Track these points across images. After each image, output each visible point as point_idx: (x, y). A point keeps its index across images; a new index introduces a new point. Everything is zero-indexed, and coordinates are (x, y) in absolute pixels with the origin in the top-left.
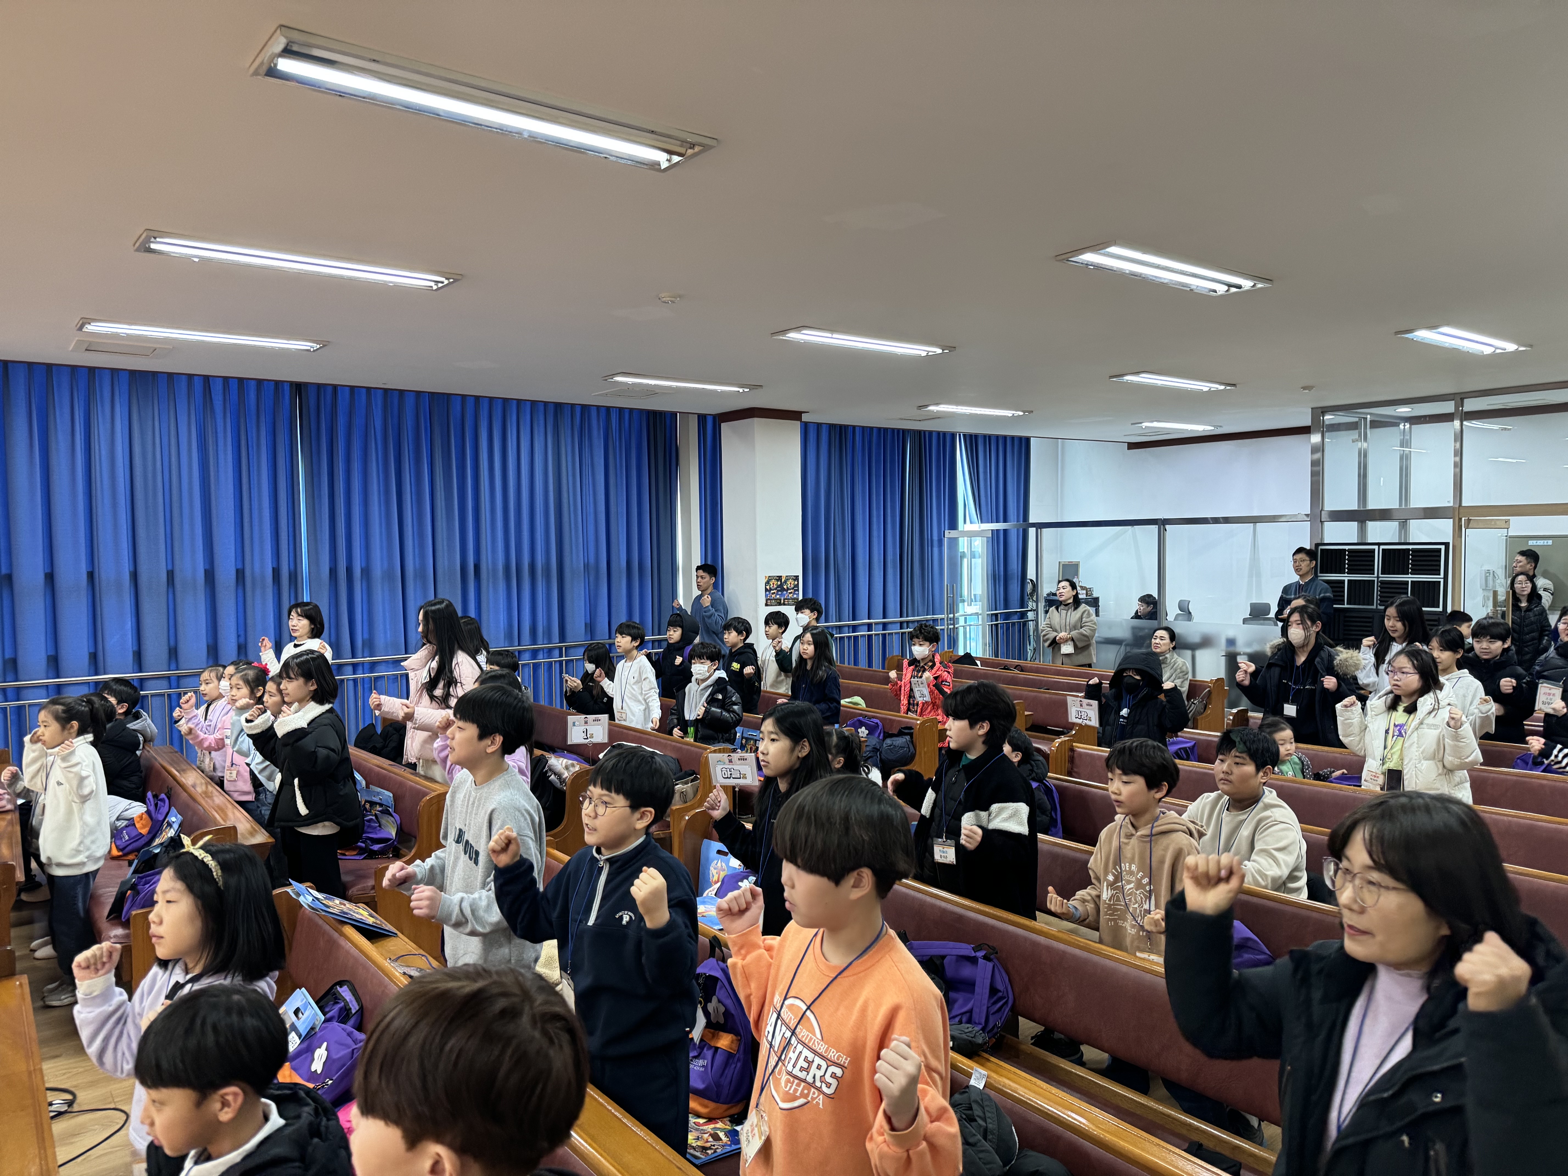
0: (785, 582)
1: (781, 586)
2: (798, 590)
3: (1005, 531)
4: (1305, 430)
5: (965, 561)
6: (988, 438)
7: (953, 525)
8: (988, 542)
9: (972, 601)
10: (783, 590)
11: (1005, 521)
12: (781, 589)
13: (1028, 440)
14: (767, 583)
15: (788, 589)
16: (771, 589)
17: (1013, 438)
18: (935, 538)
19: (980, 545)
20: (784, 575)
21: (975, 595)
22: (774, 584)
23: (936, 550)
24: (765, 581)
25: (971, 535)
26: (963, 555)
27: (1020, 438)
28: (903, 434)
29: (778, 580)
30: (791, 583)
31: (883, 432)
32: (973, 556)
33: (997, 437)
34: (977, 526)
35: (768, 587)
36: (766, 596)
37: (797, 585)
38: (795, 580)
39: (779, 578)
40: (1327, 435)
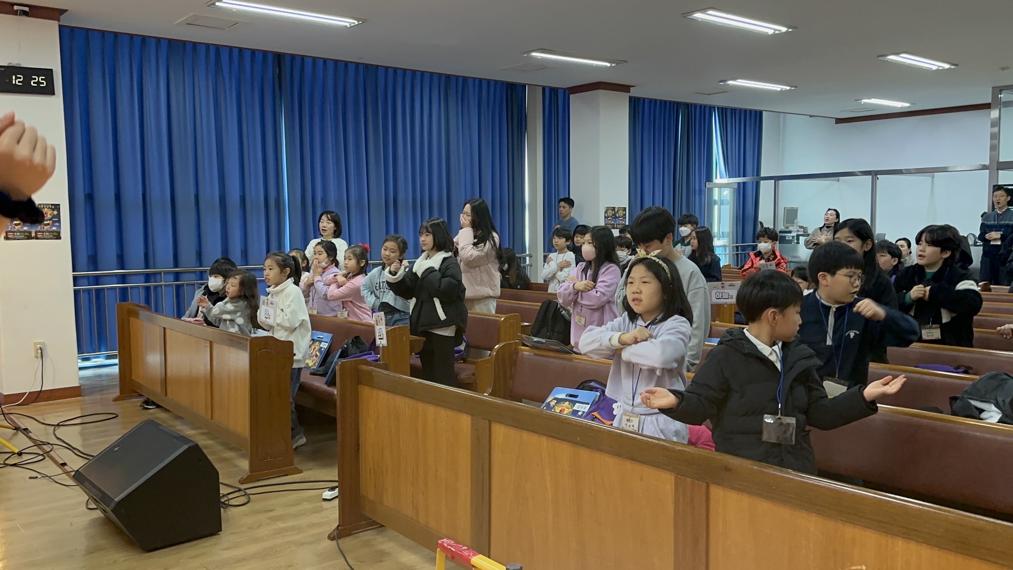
0: (618, 212)
1: (615, 214)
2: (625, 218)
3: (744, 183)
4: (987, 106)
5: (716, 207)
6: (734, 110)
7: (709, 178)
8: (734, 192)
9: (720, 237)
10: (616, 217)
11: (744, 176)
12: (615, 217)
13: (761, 113)
14: (606, 212)
15: (619, 217)
16: (608, 217)
17: (751, 111)
18: (697, 188)
19: (727, 193)
20: (617, 206)
21: (723, 233)
22: (610, 213)
23: (697, 197)
24: (604, 210)
25: (721, 186)
26: (715, 203)
27: (756, 111)
28: (678, 104)
29: (612, 210)
30: (621, 213)
31: (664, 103)
32: (722, 203)
33: (740, 110)
34: (725, 180)
35: (606, 215)
36: (605, 221)
37: (625, 215)
38: (623, 211)
39: (614, 209)
40: (1002, 109)
